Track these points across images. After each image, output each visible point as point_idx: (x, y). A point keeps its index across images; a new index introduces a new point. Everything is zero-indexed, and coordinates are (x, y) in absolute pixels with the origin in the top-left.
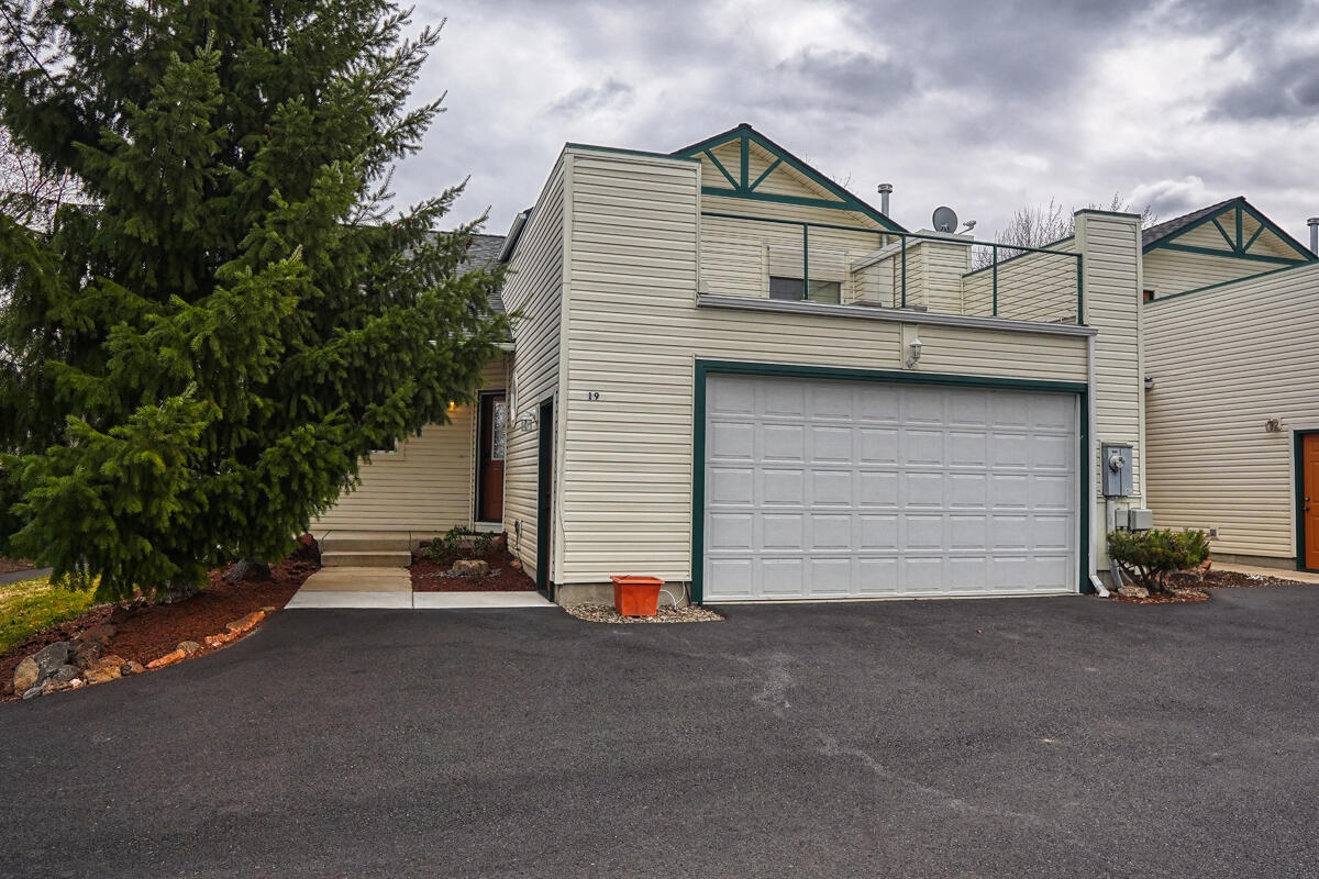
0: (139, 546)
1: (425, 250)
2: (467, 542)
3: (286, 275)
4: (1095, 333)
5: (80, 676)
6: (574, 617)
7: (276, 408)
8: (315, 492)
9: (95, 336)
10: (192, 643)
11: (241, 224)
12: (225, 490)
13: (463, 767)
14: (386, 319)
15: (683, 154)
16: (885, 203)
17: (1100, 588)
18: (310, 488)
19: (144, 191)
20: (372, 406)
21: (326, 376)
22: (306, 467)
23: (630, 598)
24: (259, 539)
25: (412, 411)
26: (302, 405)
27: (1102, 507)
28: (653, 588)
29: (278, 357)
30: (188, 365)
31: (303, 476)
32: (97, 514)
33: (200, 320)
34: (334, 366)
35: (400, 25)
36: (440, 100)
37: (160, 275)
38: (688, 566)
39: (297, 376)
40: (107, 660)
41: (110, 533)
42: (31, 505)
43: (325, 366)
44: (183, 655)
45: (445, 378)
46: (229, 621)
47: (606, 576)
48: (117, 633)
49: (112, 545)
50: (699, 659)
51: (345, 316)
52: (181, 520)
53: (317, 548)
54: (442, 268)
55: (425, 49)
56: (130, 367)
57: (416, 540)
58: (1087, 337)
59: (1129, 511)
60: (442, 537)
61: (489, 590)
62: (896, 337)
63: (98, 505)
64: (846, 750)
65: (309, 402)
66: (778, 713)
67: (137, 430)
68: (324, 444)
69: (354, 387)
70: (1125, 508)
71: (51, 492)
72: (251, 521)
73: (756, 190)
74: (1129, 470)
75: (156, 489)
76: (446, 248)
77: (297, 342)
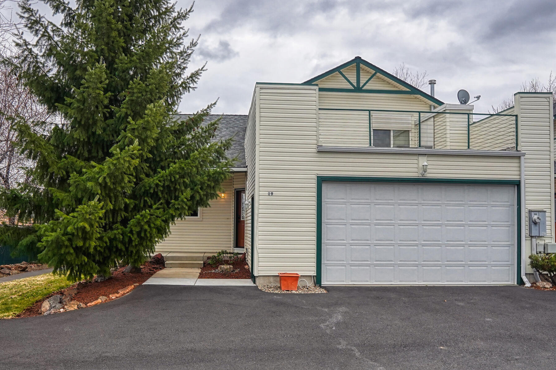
0: (83, 259)
1: (196, 134)
2: (226, 257)
3: (133, 151)
4: (524, 155)
5: (63, 308)
6: (261, 290)
7: (135, 204)
8: (151, 237)
9: (66, 177)
10: (104, 297)
11: (119, 129)
12: (115, 237)
13: (192, 345)
14: (177, 165)
15: (309, 83)
16: (432, 89)
17: (526, 282)
18: (148, 235)
19: (81, 120)
20: (173, 201)
21: (154, 189)
22: (146, 227)
23: (285, 283)
24: (131, 256)
25: (191, 202)
26: (145, 201)
27: (529, 242)
28: (295, 278)
29: (133, 183)
30: (98, 188)
31: (146, 231)
32: (67, 247)
33: (102, 170)
34: (157, 185)
35: (184, 38)
36: (204, 66)
37: (90, 152)
38: (315, 269)
39: (143, 190)
40: (73, 302)
41: (71, 254)
42: (44, 243)
43: (153, 185)
44: (100, 302)
45: (205, 188)
46: (119, 289)
47: (275, 273)
48: (78, 293)
49: (72, 259)
50: (306, 308)
51: (162, 164)
52: (99, 248)
53: (163, 260)
54: (204, 140)
55: (193, 48)
56: (78, 189)
57: (206, 256)
58: (520, 157)
59: (545, 244)
60: (216, 255)
61: (230, 278)
62: (416, 161)
63: (66, 243)
64: (349, 347)
65: (148, 200)
66: (328, 331)
67: (79, 214)
68: (154, 217)
69: (166, 193)
70: (542, 243)
71: (50, 239)
72: (127, 249)
73: (365, 88)
74: (544, 223)
75: (88, 236)
76: (205, 132)
77: (143, 176)
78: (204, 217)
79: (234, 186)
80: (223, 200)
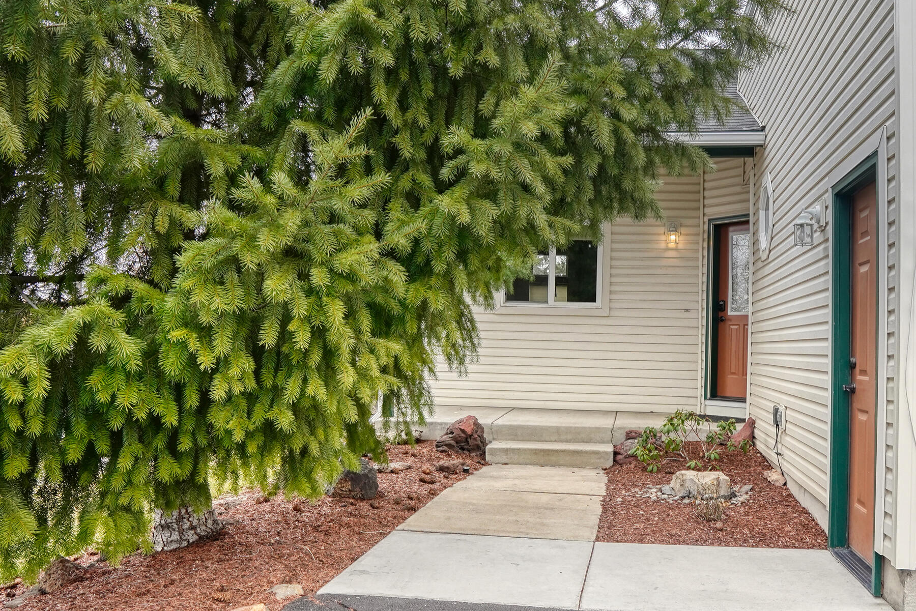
53: (482, 436)
57: (622, 426)
78: (613, 305)
79: (707, 210)
80: (672, 254)
